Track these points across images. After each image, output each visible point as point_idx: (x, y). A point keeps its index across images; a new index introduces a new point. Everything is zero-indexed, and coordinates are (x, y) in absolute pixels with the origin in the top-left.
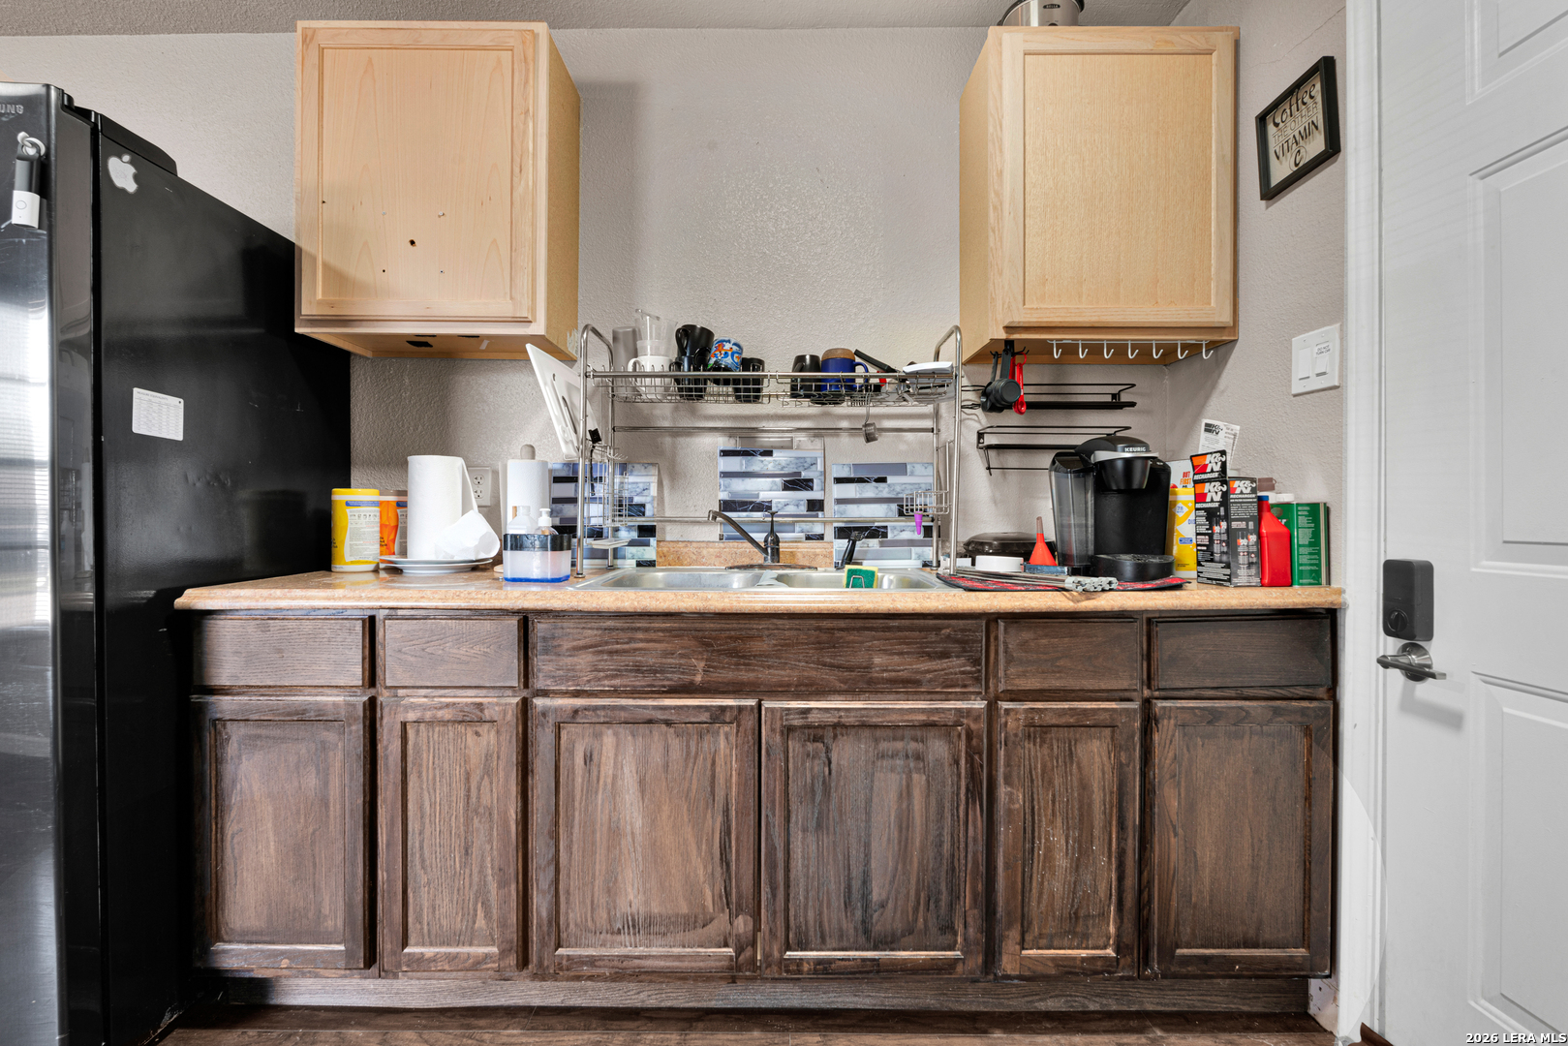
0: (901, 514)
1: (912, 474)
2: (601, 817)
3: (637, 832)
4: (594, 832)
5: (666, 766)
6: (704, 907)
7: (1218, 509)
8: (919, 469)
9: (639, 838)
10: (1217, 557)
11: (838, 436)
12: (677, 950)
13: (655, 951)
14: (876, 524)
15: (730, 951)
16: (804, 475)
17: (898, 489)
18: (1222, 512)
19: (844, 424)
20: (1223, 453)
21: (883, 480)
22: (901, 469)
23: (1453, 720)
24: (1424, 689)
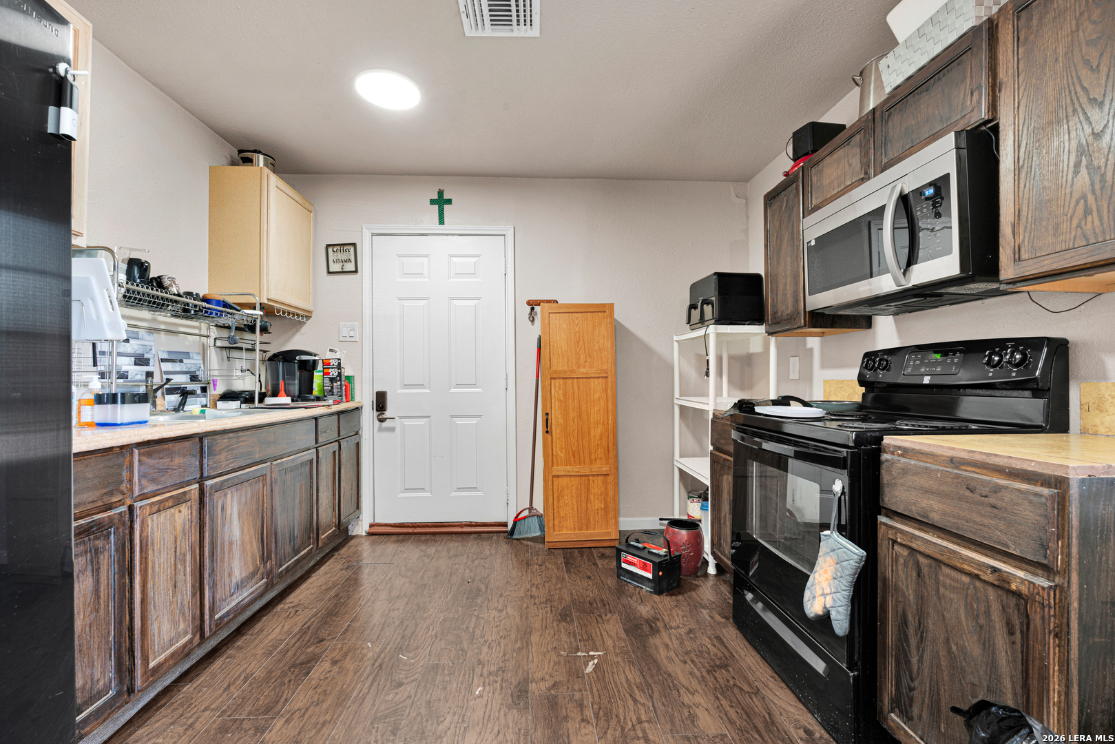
0: (192, 380)
1: (193, 359)
2: (226, 539)
3: (238, 539)
4: (224, 547)
5: (246, 502)
6: (257, 564)
7: (336, 378)
8: (195, 356)
9: (238, 542)
10: (335, 393)
11: (160, 333)
12: (251, 590)
13: (245, 595)
14: (183, 386)
15: (265, 580)
16: (146, 356)
17: (189, 366)
18: (338, 378)
19: (163, 327)
20: (339, 359)
21: (181, 361)
22: (187, 355)
23: (392, 429)
24: (384, 424)
